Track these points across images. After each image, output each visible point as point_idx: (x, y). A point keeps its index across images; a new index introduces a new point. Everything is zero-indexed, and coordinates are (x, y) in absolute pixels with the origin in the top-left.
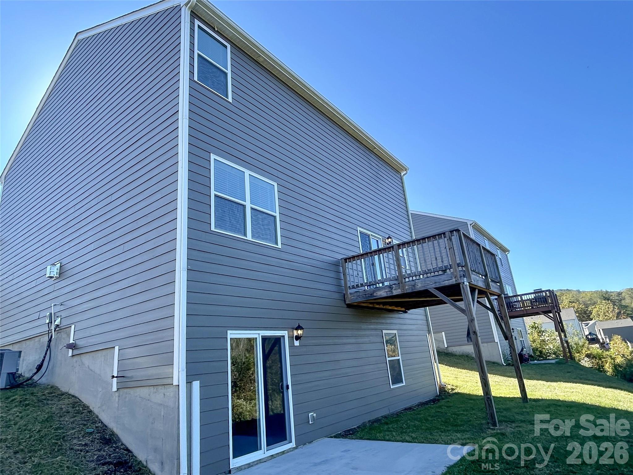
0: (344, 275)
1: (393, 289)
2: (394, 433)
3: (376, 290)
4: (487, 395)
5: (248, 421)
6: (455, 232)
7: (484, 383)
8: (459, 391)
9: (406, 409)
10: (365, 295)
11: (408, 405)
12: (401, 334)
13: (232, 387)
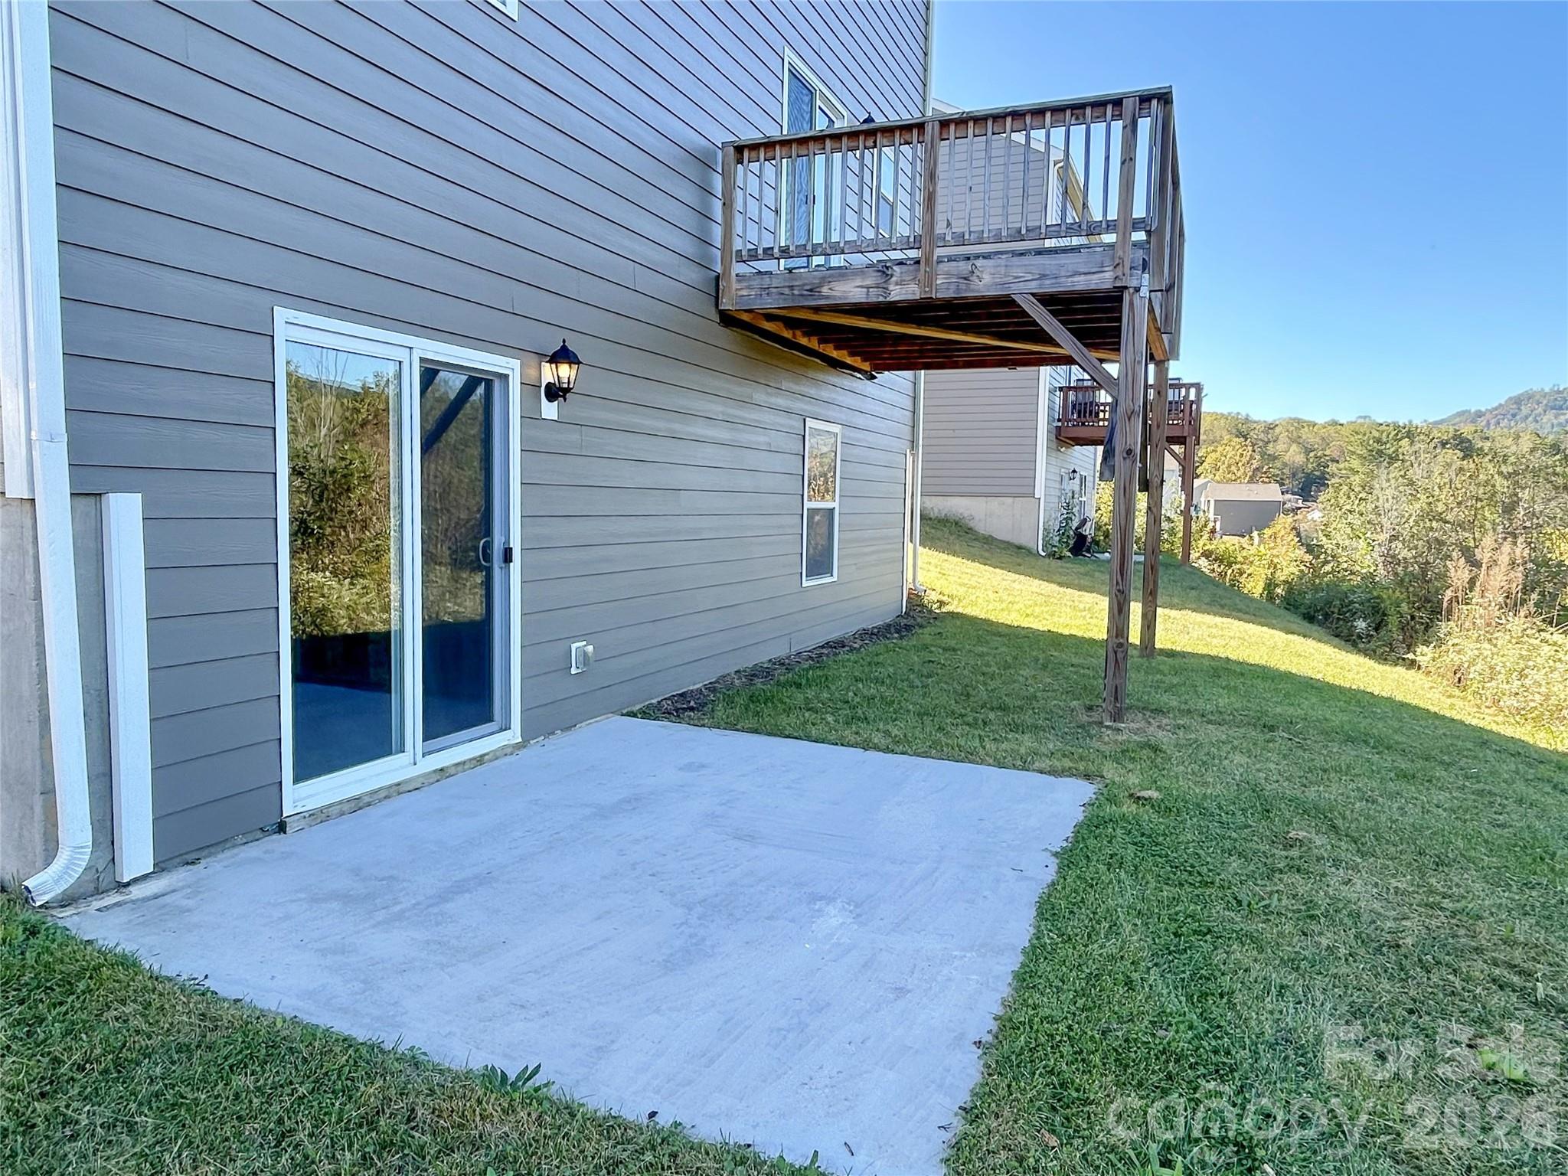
0: (728, 205)
1: (894, 279)
2: (830, 719)
3: (831, 276)
4: (1117, 637)
5: (345, 636)
6: (1154, 102)
7: (1119, 603)
8: (960, 610)
9: (828, 645)
10: (791, 287)
11: (834, 636)
12: (849, 438)
13: (293, 535)
